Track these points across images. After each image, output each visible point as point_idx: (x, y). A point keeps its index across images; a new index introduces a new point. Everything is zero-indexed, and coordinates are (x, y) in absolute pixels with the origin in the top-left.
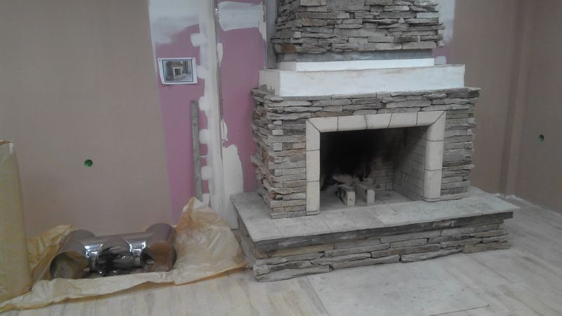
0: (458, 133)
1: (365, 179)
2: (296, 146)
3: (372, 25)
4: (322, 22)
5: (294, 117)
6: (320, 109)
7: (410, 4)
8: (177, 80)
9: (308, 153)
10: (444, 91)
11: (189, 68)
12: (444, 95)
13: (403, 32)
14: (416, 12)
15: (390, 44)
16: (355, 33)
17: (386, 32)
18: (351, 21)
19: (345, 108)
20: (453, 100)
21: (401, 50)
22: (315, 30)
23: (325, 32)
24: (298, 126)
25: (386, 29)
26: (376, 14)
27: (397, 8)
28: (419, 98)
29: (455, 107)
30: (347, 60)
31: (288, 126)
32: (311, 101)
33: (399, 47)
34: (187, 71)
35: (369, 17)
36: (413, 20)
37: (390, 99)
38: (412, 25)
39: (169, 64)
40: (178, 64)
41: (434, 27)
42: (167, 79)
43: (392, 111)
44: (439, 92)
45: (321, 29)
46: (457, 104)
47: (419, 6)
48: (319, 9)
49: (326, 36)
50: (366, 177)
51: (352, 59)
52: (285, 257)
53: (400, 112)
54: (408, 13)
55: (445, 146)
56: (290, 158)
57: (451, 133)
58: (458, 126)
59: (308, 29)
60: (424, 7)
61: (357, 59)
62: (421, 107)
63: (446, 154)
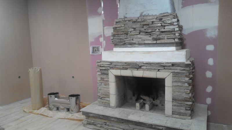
0: (180, 84)
1: (156, 100)
2: (105, 79)
3: (144, 33)
4: (122, 33)
5: (104, 68)
6: (114, 66)
7: (161, 23)
8: (96, 53)
9: (110, 83)
10: (170, 63)
11: (99, 49)
12: (170, 64)
13: (157, 35)
14: (165, 26)
15: (151, 41)
16: (136, 36)
17: (150, 35)
18: (134, 32)
19: (123, 67)
20: (177, 68)
21: (156, 43)
22: (119, 36)
23: (123, 37)
24: (106, 72)
25: (150, 34)
26: (145, 28)
27: (155, 25)
28: (157, 65)
29: (176, 71)
30: (133, 47)
31: (103, 72)
32: (111, 63)
33: (155, 42)
34: (98, 50)
35: (143, 30)
36: (163, 30)
37: (143, 64)
38: (162, 32)
39: (93, 48)
40: (96, 48)
41: (173, 33)
42: (92, 53)
43: (144, 70)
44: (168, 63)
45: (121, 36)
46: (178, 70)
47: (166, 23)
48: (121, 28)
49: (123, 38)
50: (156, 99)
51: (135, 47)
52: (93, 120)
53: (147, 70)
54: (161, 27)
55: (173, 90)
56: (104, 84)
57: (175, 84)
58: (179, 81)
59: (116, 36)
60: (169, 23)
61: (137, 47)
62: (159, 70)
63: (174, 94)
